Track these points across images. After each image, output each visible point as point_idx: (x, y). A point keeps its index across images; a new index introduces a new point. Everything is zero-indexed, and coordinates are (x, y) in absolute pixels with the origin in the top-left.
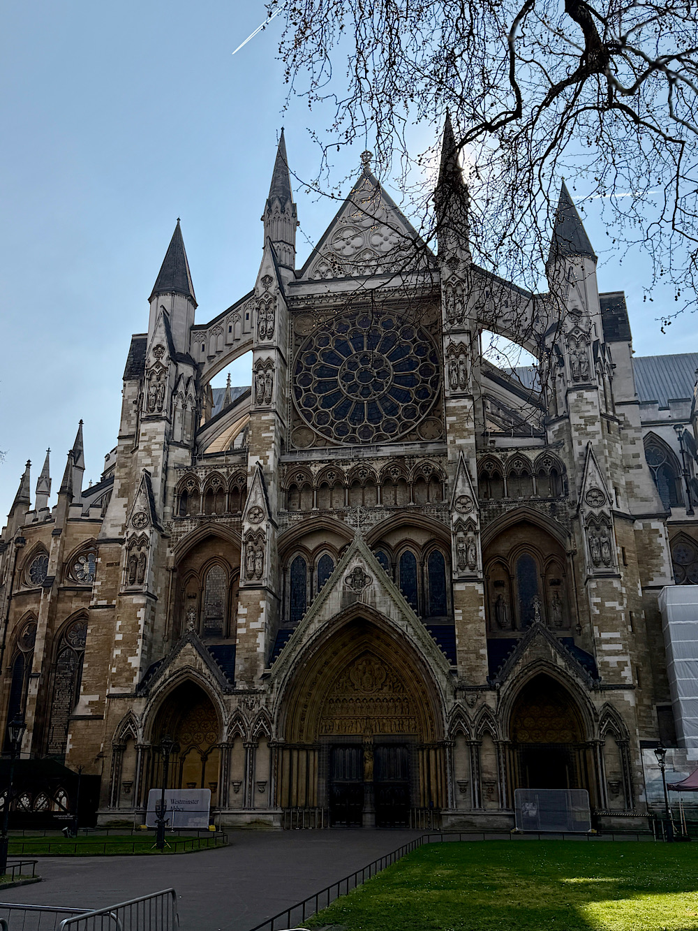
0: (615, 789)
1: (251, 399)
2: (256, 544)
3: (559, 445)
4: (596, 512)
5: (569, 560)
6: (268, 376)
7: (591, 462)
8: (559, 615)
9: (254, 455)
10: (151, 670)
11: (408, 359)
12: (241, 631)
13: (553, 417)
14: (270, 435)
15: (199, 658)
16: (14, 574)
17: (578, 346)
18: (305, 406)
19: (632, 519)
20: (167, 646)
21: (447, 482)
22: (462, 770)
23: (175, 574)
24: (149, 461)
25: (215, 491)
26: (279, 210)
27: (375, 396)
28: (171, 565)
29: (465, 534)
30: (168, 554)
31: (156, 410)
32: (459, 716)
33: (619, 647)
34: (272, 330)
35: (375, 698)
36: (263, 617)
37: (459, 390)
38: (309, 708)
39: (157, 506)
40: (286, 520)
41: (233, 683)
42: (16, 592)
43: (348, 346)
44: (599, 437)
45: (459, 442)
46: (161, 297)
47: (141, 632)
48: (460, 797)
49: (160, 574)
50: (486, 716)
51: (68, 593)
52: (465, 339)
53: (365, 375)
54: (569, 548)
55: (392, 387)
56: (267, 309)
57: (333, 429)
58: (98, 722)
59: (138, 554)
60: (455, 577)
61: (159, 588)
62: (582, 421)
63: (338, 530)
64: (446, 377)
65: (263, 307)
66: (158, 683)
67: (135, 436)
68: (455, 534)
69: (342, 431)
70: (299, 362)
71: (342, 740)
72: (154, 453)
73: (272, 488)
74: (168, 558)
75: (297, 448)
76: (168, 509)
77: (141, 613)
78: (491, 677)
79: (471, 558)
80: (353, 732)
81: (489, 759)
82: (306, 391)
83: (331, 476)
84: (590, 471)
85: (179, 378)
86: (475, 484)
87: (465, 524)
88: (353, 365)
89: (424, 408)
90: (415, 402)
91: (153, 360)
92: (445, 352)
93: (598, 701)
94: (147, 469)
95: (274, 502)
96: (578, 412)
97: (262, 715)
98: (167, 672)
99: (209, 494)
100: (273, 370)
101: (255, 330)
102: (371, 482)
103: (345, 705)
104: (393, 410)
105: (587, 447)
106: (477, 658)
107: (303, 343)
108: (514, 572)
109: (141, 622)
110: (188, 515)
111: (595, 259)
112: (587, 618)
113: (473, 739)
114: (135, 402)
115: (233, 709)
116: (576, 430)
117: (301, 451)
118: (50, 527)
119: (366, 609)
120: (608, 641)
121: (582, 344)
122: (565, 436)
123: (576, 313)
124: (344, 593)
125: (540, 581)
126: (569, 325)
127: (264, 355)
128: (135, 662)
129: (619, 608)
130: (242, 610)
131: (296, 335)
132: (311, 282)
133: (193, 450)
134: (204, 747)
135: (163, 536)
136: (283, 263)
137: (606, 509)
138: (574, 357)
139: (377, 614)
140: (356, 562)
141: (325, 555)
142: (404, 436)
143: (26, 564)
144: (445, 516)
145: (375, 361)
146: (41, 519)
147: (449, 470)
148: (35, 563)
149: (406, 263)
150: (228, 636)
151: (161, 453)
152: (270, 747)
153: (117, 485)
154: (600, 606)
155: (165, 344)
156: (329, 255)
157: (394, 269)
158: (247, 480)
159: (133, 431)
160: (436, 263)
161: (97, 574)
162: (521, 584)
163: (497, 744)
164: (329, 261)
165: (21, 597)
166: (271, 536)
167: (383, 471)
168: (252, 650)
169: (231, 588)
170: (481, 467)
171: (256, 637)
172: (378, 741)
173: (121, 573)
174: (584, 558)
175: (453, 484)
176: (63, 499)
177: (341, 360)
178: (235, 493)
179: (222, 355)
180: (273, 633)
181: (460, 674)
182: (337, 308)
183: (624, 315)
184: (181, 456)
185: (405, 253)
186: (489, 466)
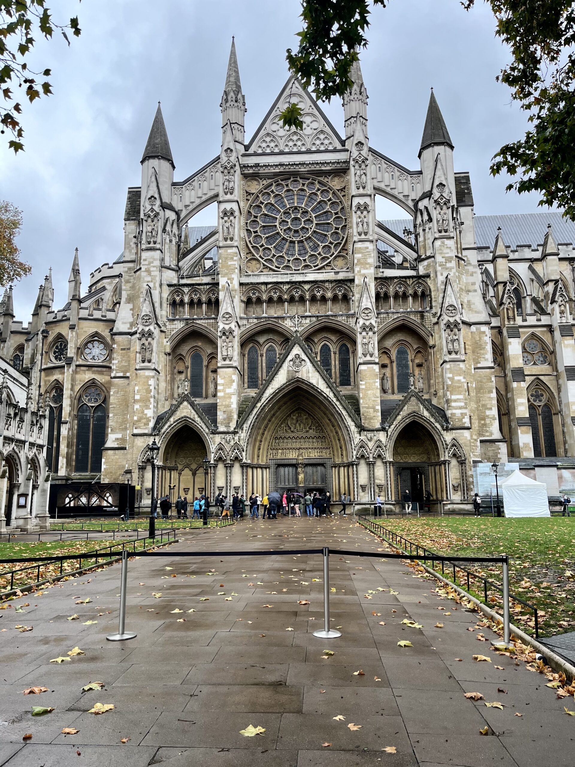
0: (456, 489)
1: (219, 236)
2: (228, 338)
3: (428, 276)
4: (452, 320)
5: (431, 351)
6: (231, 221)
7: (449, 288)
8: (422, 385)
9: (224, 277)
10: (160, 418)
11: (325, 213)
12: (219, 394)
13: (423, 256)
14: (235, 263)
15: (193, 411)
16: (42, 355)
17: (441, 209)
18: (255, 243)
19: (469, 324)
20: (167, 404)
21: (353, 298)
22: (363, 479)
23: (171, 356)
24: (149, 279)
25: (196, 301)
26: (234, 99)
27: (303, 237)
28: (168, 350)
29: (367, 334)
30: (165, 343)
31: (152, 243)
32: (362, 447)
33: (462, 404)
34: (233, 188)
35: (304, 436)
36: (235, 386)
37: (363, 236)
38: (262, 443)
39: (158, 310)
40: (245, 322)
41: (215, 426)
42: (44, 367)
43: (284, 202)
44: (454, 270)
45: (363, 271)
46: (151, 161)
47: (152, 394)
48: (361, 494)
49: (161, 356)
50: (379, 446)
51: (82, 368)
52: (367, 200)
53: (296, 222)
54: (431, 343)
55: (314, 232)
56: (229, 173)
57: (274, 260)
58: (122, 451)
59: (146, 343)
60: (361, 361)
61: (160, 366)
62: (444, 260)
63: (280, 329)
64: (355, 226)
65: (226, 171)
66: (166, 426)
67: (138, 261)
68: (361, 333)
69: (280, 261)
70: (249, 212)
71: (283, 462)
72: (152, 274)
73: (237, 300)
74: (165, 346)
75: (250, 273)
76: (164, 313)
77: (152, 382)
78: (383, 423)
79: (371, 349)
80: (291, 457)
81: (380, 471)
82: (255, 232)
83: (275, 293)
84: (448, 293)
85: (167, 220)
86: (374, 300)
87: (367, 327)
88: (287, 215)
89: (336, 247)
90: (331, 243)
91: (149, 207)
92: (354, 208)
93: (448, 437)
94: (149, 284)
95: (237, 310)
96: (441, 253)
97: (237, 447)
98: (172, 420)
99: (191, 303)
100: (235, 217)
101: (221, 188)
102: (302, 299)
103: (286, 441)
104: (315, 248)
105: (447, 277)
106: (374, 411)
107: (251, 198)
108: (394, 357)
109: (152, 388)
110: (177, 317)
111: (452, 147)
112: (441, 387)
113: (371, 460)
114: (135, 237)
115: (217, 443)
116: (440, 266)
117: (253, 275)
119: (303, 382)
120: (455, 401)
121: (445, 207)
122: (431, 270)
123: (441, 185)
124: (288, 371)
125: (410, 363)
126: (436, 194)
127: (228, 206)
128: (150, 413)
129: (463, 380)
130: (220, 381)
131: (247, 192)
132: (255, 154)
133: (177, 271)
134: (194, 466)
135: (162, 331)
136: (237, 139)
137: (457, 318)
138: (439, 216)
139: (310, 385)
140: (296, 350)
141: (271, 346)
142: (323, 267)
143: (50, 348)
144: (352, 321)
145: (303, 212)
146: (59, 318)
147: (356, 290)
148: (57, 348)
149: (322, 144)
150: (207, 397)
151: (157, 273)
152: (242, 466)
153: (124, 295)
154: (451, 379)
155: (157, 196)
156: (268, 134)
157: (314, 149)
158: (218, 294)
159: (133, 257)
160: (344, 145)
161: (115, 355)
162: (398, 365)
163: (386, 463)
164: (268, 139)
165: (49, 370)
166: (237, 332)
167: (311, 290)
168: (229, 406)
169: (207, 367)
170: (376, 289)
171: (230, 398)
172: (306, 462)
173: (132, 355)
174: (442, 349)
175: (360, 301)
176: (75, 304)
177: (279, 211)
178: (209, 303)
179: (194, 205)
180: (239, 396)
181: (363, 421)
182: (276, 175)
183: (469, 189)
184: (171, 277)
185: (322, 136)
186: (381, 288)
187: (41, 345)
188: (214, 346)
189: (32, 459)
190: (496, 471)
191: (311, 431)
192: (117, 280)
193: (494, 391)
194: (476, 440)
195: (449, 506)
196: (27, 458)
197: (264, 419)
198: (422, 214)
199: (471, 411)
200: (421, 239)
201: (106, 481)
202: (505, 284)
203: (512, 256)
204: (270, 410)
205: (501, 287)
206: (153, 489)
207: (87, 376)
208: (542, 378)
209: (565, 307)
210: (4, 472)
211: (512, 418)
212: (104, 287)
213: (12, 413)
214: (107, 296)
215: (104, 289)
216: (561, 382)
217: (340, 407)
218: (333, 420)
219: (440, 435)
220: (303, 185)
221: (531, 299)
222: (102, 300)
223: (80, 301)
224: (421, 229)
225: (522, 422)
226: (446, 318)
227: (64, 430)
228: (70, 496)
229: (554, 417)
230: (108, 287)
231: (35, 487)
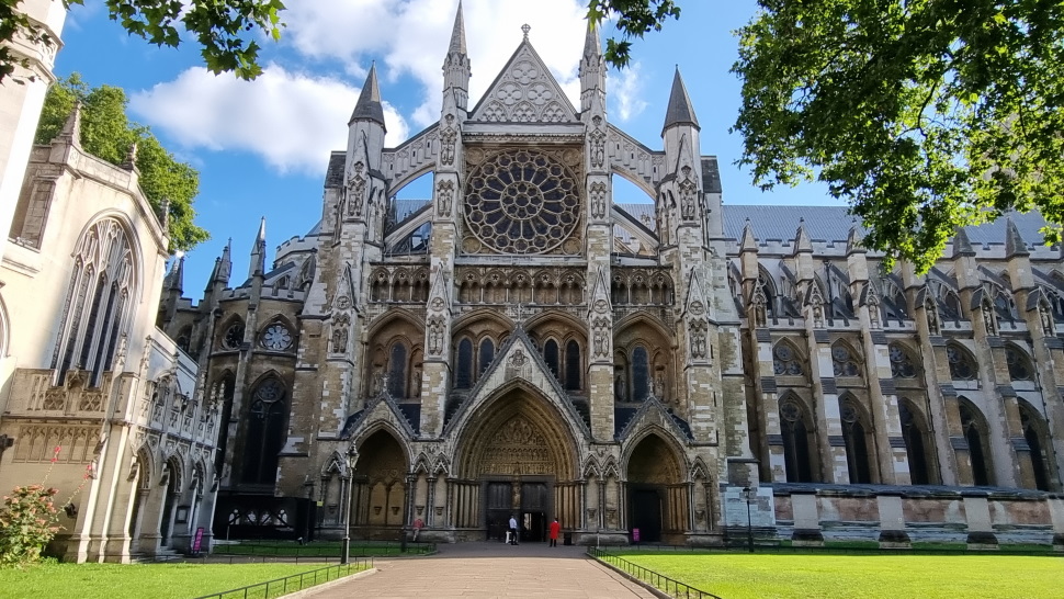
0: (700, 517)
1: (433, 211)
2: (437, 327)
3: (672, 267)
4: (697, 318)
5: (673, 352)
6: (448, 195)
7: (695, 281)
9: (436, 256)
10: (351, 420)
11: (556, 190)
12: (424, 394)
13: (666, 245)
14: (451, 242)
15: (391, 413)
16: (212, 339)
17: (687, 194)
18: (474, 221)
19: (717, 325)
20: (361, 402)
21: (585, 288)
22: (592, 502)
23: (368, 346)
24: (349, 255)
25: (401, 283)
26: (458, 62)
27: (530, 217)
28: (365, 339)
29: (601, 329)
30: (363, 331)
31: (355, 214)
32: (591, 463)
33: (708, 416)
34: (452, 158)
35: (522, 448)
36: (443, 384)
37: (598, 219)
38: (472, 455)
39: (357, 291)
40: (458, 310)
41: (417, 432)
42: (214, 353)
43: (508, 176)
44: (700, 262)
45: (597, 258)
46: (360, 123)
47: (344, 390)
48: (589, 520)
49: (357, 345)
50: (611, 463)
51: (260, 357)
52: (604, 179)
53: (522, 200)
54: (674, 343)
55: (542, 211)
56: (448, 141)
57: (495, 241)
58: (303, 459)
59: (341, 329)
60: (593, 361)
61: (356, 357)
62: (689, 250)
63: (499, 319)
64: (589, 207)
65: (445, 138)
66: (359, 430)
67: (337, 234)
68: (593, 329)
69: (502, 242)
70: (469, 186)
71: (496, 479)
72: (353, 249)
73: (450, 284)
74: (363, 334)
75: (466, 253)
76: (364, 295)
77: (344, 376)
78: (616, 436)
79: (605, 348)
80: (505, 472)
81: (611, 494)
82: (475, 208)
83: (495, 277)
84: (694, 287)
85: (374, 189)
86: (609, 291)
87: (601, 321)
88: (512, 192)
89: (567, 230)
90: (560, 224)
91: (354, 174)
92: (589, 188)
93: (692, 455)
94: (349, 261)
95: (451, 296)
96: (685, 243)
97: (442, 458)
98: (365, 422)
99: (397, 285)
100: (453, 190)
101: (439, 157)
102: (526, 285)
103: (500, 453)
104: (543, 230)
105: (692, 270)
106: (607, 421)
107: (473, 170)
108: (630, 359)
109: (344, 383)
110: (379, 300)
111: (698, 129)
112: (684, 395)
113: (602, 479)
114: (335, 207)
115: (418, 452)
116: (685, 256)
117: (471, 256)
118: (246, 301)
119: (524, 382)
120: (700, 412)
121: (690, 192)
122: (674, 260)
123: (687, 168)
124: (507, 369)
125: (649, 366)
126: (681, 177)
127: (446, 178)
128: (340, 413)
129: (709, 388)
130: (425, 378)
131: (467, 163)
132: (479, 122)
133: (382, 248)
134: (388, 480)
135: (359, 316)
136: (459, 105)
137: (703, 316)
138: (684, 201)
139: (532, 387)
140: (517, 346)
141: (487, 339)
142: (552, 251)
143: (223, 331)
144: (583, 315)
145: (530, 190)
146: (237, 296)
147: (589, 279)
148: (231, 331)
149: (554, 115)
150: (408, 397)
151: (359, 249)
152: (447, 481)
153: (318, 273)
154: (696, 386)
155: (364, 162)
156: (494, 102)
157: (545, 120)
158: (429, 277)
159: (333, 229)
160: (579, 119)
161: (302, 343)
162: (635, 369)
163: (618, 483)
164: (494, 107)
165: (220, 358)
166: (448, 321)
167: (536, 276)
168: (435, 408)
169: (411, 360)
170: (612, 279)
171: (437, 398)
172: (524, 479)
173: (322, 343)
174: (685, 351)
175: (593, 291)
176: (257, 280)
177: (502, 188)
178: (417, 285)
179: (407, 175)
180: (447, 396)
181: (593, 433)
182: (502, 145)
183: (717, 173)
184: (374, 253)
185: (555, 107)
186: (618, 278)
187: (212, 327)
188: (420, 336)
189: (198, 464)
190: (747, 497)
191: (531, 442)
192: (309, 255)
193: (744, 402)
194: (723, 460)
195: (692, 538)
196: (192, 461)
197: (476, 425)
198: (665, 199)
199: (717, 424)
200: (663, 226)
201: (281, 495)
202: (754, 280)
203: (762, 250)
204: (483, 416)
205: (749, 284)
206: (337, 506)
207: (266, 367)
208: (794, 389)
209: (820, 310)
210: (165, 478)
211: (762, 435)
212: (292, 263)
213: (180, 406)
214: (295, 273)
215: (292, 264)
216: (816, 395)
217: (567, 415)
218: (557, 430)
219: (683, 452)
220: (532, 160)
221: (782, 300)
222: (288, 277)
223: (263, 278)
224: (664, 214)
225: (773, 441)
226: (691, 316)
227: (232, 432)
228: (236, 511)
229: (808, 436)
230: (296, 263)
231: (198, 498)
